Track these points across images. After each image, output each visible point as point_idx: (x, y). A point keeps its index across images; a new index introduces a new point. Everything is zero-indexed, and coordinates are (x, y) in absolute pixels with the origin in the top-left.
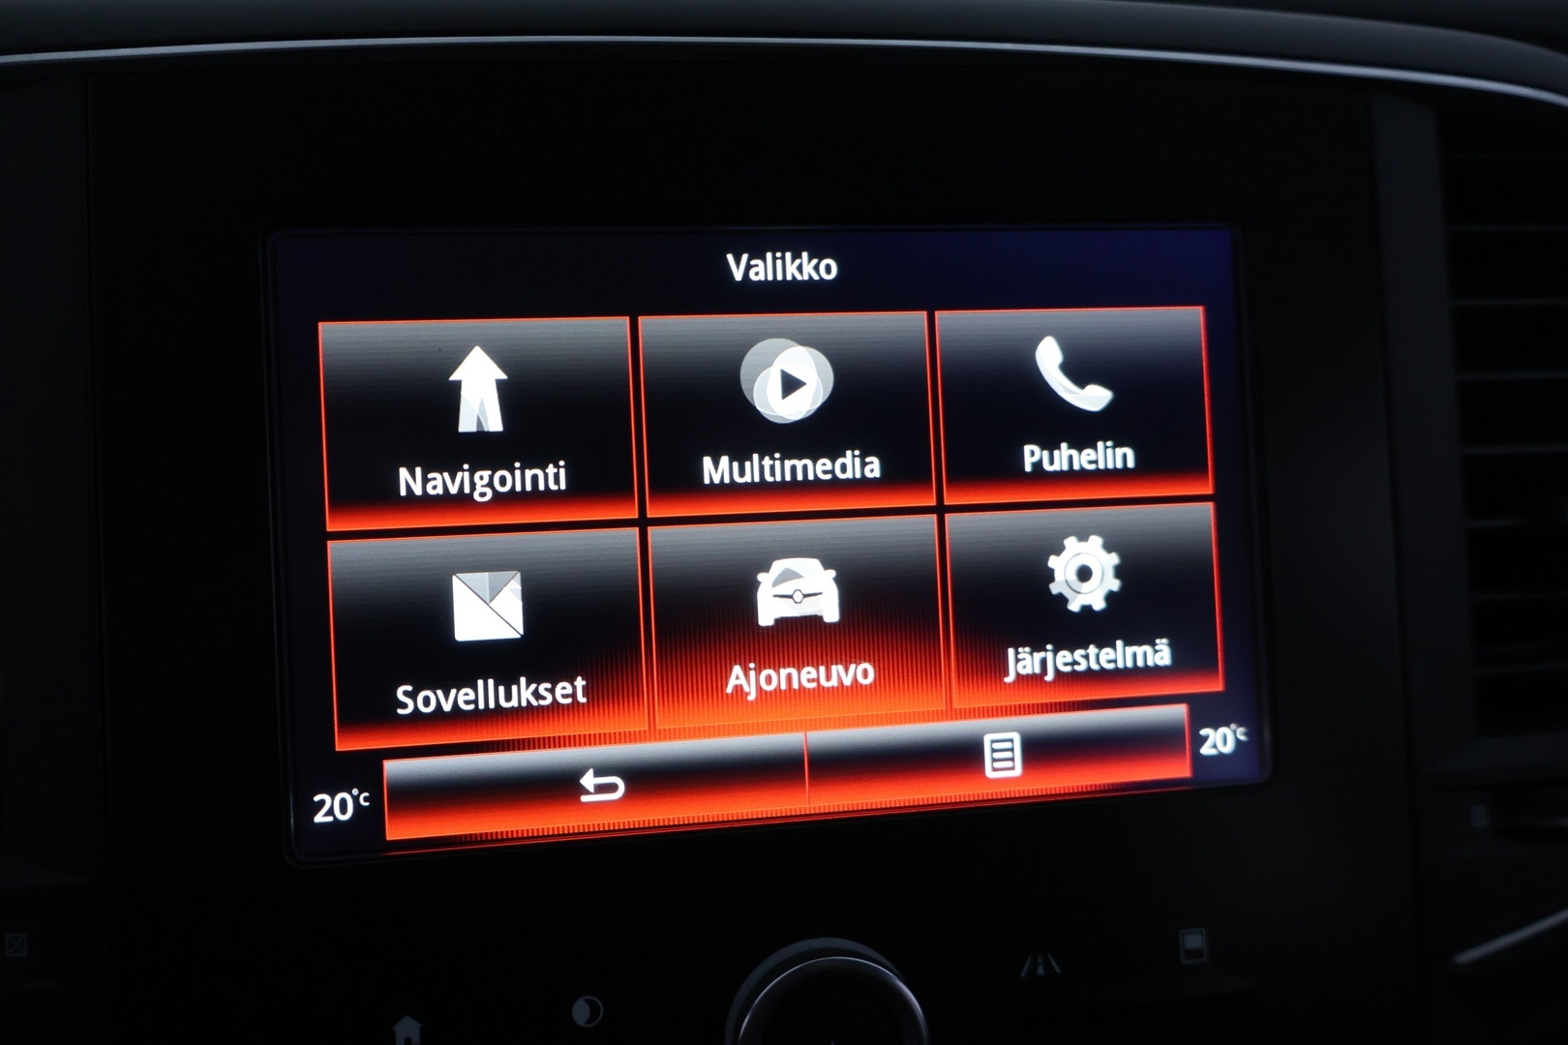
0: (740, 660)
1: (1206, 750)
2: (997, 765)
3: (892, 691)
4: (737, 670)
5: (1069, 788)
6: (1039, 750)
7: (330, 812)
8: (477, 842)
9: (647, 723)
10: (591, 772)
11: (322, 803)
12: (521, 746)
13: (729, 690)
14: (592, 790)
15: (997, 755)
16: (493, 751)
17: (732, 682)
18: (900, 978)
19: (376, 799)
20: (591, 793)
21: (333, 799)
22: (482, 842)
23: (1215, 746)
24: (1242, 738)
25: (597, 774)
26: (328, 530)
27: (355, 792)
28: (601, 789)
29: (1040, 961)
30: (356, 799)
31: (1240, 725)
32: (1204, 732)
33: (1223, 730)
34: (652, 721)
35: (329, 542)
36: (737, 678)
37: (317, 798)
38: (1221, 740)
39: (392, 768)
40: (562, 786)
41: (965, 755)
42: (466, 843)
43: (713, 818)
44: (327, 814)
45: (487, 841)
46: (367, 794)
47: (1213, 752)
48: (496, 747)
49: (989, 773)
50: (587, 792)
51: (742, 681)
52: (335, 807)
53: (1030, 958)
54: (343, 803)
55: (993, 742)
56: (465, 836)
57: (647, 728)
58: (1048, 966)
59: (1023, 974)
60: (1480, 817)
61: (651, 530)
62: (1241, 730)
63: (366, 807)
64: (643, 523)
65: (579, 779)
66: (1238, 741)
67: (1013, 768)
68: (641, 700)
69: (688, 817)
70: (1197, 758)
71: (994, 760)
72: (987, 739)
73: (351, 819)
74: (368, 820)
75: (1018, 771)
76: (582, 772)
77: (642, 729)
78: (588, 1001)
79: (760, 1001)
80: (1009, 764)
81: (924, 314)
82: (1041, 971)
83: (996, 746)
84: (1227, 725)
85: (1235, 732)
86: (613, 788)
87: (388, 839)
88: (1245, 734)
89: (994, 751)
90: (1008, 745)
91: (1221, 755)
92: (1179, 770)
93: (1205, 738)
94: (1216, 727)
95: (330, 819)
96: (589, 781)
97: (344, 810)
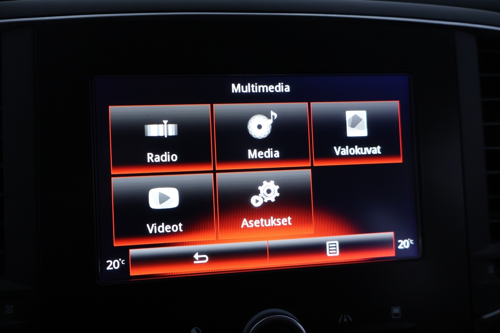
0: (246, 217)
1: (400, 247)
2: (331, 252)
3: (296, 227)
4: (245, 220)
5: (354, 259)
6: (345, 247)
7: (112, 266)
8: (160, 276)
9: (216, 238)
10: (197, 253)
11: (109, 263)
12: (174, 245)
13: (242, 227)
14: (197, 259)
15: (331, 249)
16: (165, 246)
17: (243, 224)
18: (299, 322)
19: (127, 262)
20: (197, 261)
21: (113, 262)
22: (161, 276)
23: (403, 246)
24: (412, 243)
25: (199, 254)
26: (112, 174)
27: (120, 260)
28: (200, 259)
29: (345, 317)
30: (120, 262)
31: (411, 239)
32: (399, 241)
33: (406, 240)
34: (217, 237)
35: (112, 178)
36: (245, 223)
37: (108, 262)
38: (405, 244)
39: (132, 252)
40: (188, 258)
41: (320, 249)
42: (156, 277)
43: (242, 269)
44: (111, 267)
45: (163, 276)
46: (124, 260)
47: (402, 248)
48: (166, 245)
49: (328, 254)
50: (196, 260)
51: (247, 224)
52: (113, 265)
53: (342, 316)
54: (116, 263)
55: (329, 244)
56: (156, 274)
57: (215, 239)
58: (348, 319)
59: (340, 321)
60: (491, 270)
61: (217, 174)
62: (411, 241)
63: (123, 265)
64: (215, 172)
65: (193, 256)
66: (411, 244)
67: (336, 253)
68: (214, 230)
69: (231, 269)
70: (397, 250)
71: (330, 250)
72: (328, 243)
73: (119, 268)
74: (124, 269)
75: (338, 254)
76: (194, 254)
77: (214, 239)
78: (196, 329)
79: (253, 329)
80: (335, 251)
81: (307, 104)
82: (345, 320)
83: (330, 245)
84: (407, 239)
85: (409, 241)
86: (204, 259)
87: (131, 275)
88: (413, 242)
89: (330, 247)
90: (334, 245)
91: (405, 249)
92: (391, 254)
93: (400, 243)
94: (403, 240)
95: (112, 268)
96: (196, 256)
97: (116, 266)
